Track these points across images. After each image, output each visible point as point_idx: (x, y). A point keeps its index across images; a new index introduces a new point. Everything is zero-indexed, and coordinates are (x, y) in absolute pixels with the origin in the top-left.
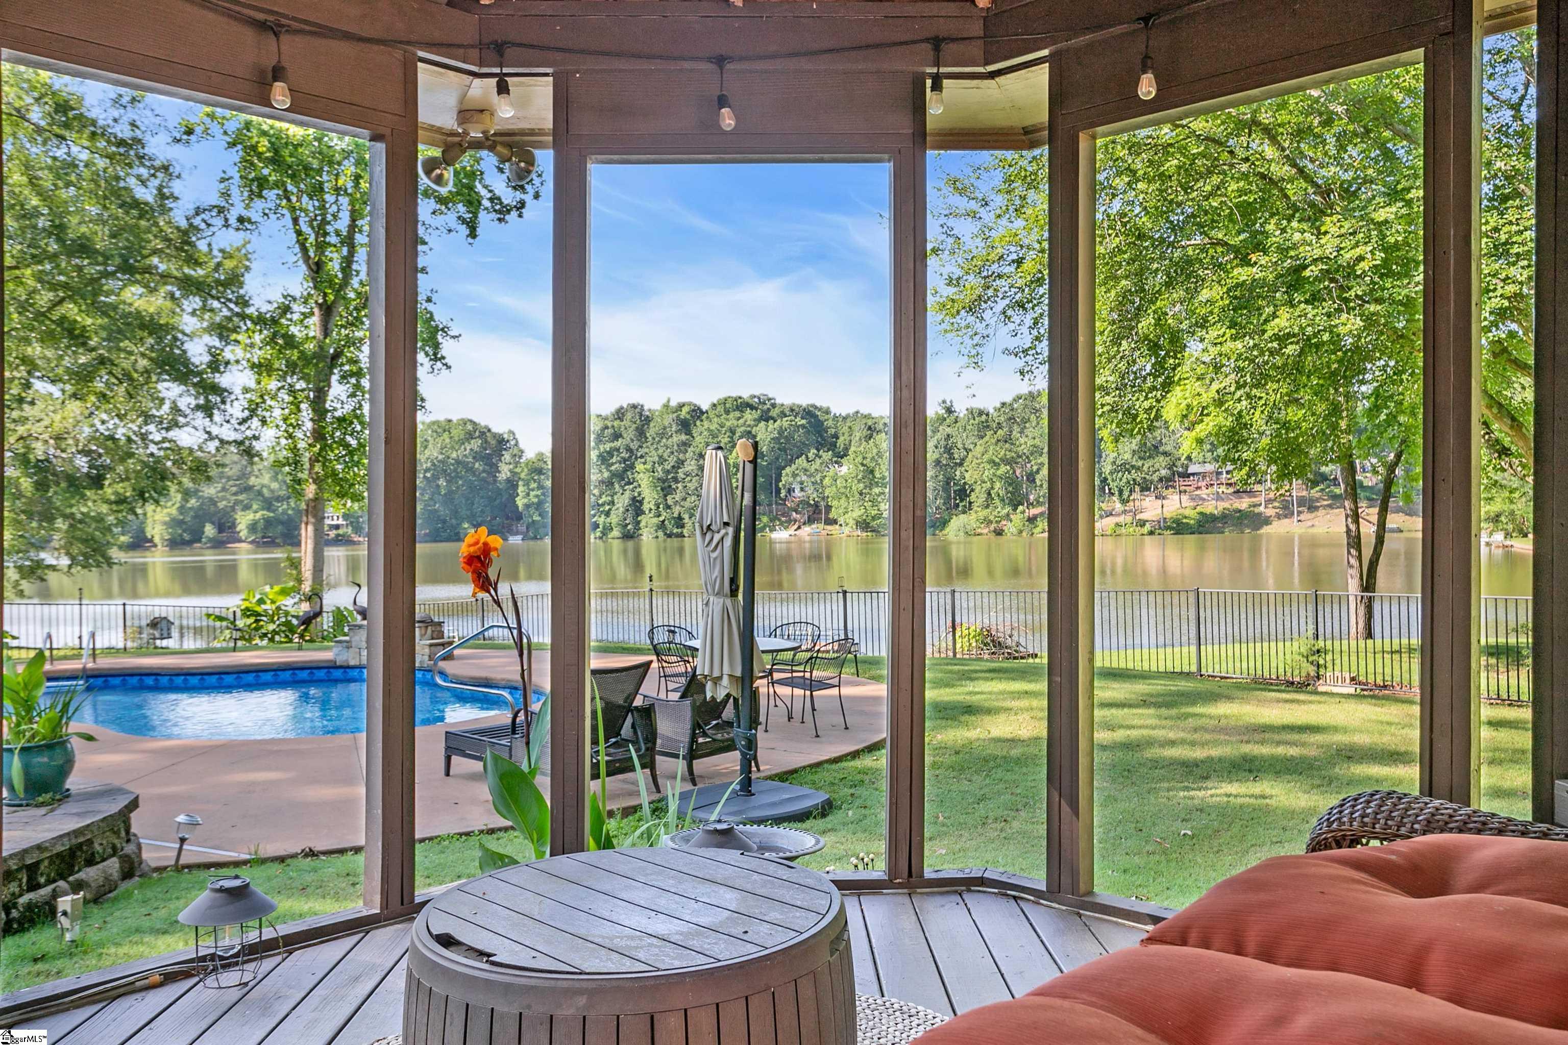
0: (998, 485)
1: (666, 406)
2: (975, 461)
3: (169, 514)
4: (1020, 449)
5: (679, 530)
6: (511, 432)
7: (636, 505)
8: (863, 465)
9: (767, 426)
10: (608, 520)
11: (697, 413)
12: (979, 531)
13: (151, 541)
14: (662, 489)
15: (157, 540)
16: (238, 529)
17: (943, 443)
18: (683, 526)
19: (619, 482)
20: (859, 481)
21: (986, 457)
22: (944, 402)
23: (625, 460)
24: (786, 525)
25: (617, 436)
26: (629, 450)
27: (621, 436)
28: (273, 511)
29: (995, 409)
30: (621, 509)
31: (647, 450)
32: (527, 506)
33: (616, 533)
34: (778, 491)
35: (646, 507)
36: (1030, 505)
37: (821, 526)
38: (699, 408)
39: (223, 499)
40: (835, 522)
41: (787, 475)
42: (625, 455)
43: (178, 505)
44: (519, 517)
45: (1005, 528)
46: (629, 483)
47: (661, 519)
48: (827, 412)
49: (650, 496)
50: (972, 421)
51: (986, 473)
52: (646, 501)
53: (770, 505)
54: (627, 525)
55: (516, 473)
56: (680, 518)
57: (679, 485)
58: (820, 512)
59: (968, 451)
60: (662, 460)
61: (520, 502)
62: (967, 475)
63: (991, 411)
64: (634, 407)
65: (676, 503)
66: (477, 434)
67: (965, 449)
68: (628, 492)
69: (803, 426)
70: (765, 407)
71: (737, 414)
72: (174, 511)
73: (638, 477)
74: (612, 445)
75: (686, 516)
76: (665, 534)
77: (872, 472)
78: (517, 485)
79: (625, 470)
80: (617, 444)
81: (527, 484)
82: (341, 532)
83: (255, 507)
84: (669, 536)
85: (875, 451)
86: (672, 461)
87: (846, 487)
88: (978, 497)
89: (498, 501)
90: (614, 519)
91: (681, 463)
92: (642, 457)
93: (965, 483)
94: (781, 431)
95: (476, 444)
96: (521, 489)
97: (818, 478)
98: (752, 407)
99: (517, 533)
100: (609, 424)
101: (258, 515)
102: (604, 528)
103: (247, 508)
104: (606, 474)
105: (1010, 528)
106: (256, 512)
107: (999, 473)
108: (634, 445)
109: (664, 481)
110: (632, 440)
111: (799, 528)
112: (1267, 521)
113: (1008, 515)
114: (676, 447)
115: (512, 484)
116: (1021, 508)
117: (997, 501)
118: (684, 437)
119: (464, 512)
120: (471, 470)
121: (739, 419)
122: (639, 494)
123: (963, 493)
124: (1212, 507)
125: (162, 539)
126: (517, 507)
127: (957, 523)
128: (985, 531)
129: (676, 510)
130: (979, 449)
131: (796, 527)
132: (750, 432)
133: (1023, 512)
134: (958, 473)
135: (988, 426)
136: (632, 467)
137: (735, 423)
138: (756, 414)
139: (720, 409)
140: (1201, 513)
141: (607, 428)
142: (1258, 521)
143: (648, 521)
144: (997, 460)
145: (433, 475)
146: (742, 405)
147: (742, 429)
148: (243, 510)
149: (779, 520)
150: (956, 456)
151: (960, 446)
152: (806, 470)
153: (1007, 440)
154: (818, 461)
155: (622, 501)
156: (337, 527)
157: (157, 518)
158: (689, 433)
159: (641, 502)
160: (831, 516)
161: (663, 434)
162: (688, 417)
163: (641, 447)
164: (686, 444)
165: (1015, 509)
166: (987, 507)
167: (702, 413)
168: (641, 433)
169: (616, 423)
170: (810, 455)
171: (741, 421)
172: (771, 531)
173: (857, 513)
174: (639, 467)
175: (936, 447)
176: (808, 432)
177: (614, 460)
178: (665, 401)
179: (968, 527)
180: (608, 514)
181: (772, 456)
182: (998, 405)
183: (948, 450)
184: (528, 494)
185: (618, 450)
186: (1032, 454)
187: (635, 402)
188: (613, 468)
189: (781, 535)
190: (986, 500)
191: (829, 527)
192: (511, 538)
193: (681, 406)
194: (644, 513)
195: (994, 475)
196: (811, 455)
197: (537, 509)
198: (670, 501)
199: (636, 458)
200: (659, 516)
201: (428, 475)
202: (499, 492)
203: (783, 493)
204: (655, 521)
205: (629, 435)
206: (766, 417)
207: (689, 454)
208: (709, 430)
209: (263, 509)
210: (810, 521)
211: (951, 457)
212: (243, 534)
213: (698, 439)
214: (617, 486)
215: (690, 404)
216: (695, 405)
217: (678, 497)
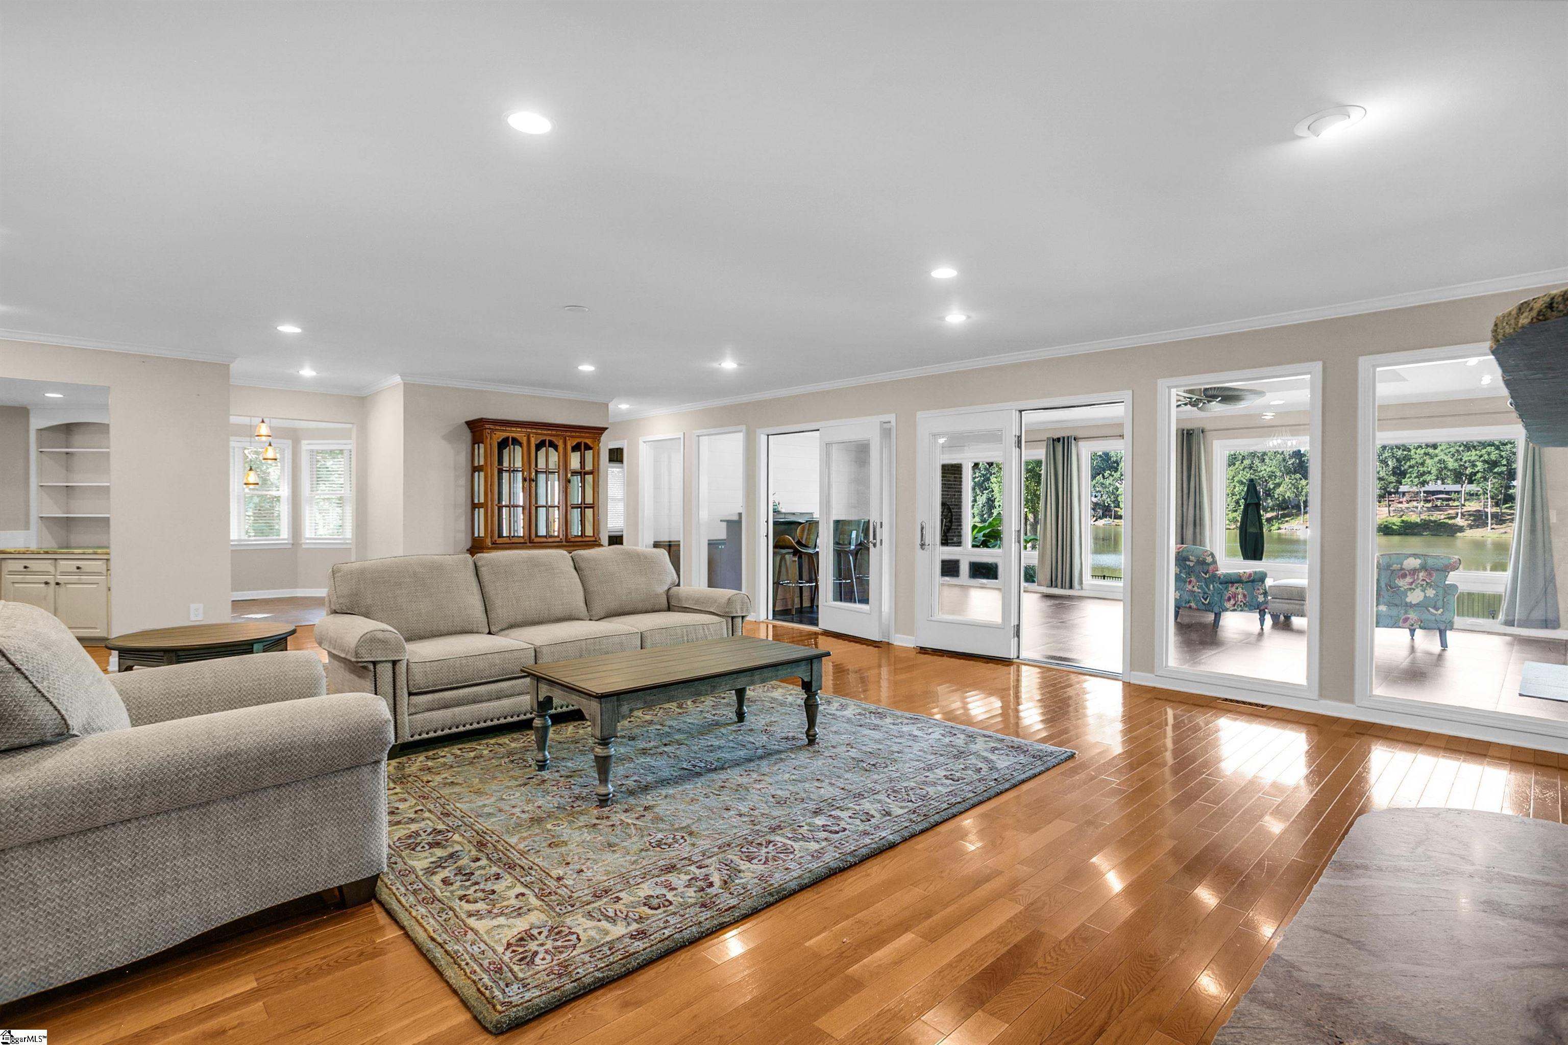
4: (1261, 474)
19: (979, 489)
23: (984, 475)
30: (981, 505)
46: (986, 489)
52: (996, 500)
79: (984, 481)
112: (1461, 529)
122: (992, 496)
124: (1414, 518)
140: (1403, 521)
142: (1451, 531)
159: (993, 501)
170: (1106, 474)
199: (991, 475)
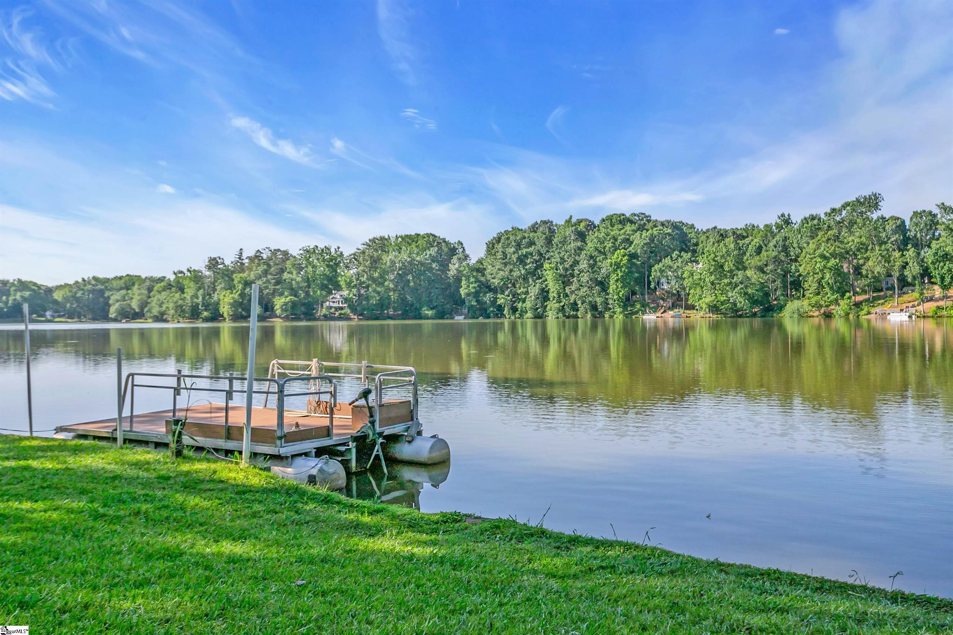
0: (828, 276)
1: (568, 221)
2: (808, 256)
3: (233, 298)
5: (575, 313)
6: (460, 243)
7: (544, 295)
8: (714, 261)
9: (641, 234)
10: (524, 305)
11: (591, 226)
12: (811, 314)
13: (222, 316)
14: (563, 283)
15: (225, 315)
16: (275, 309)
17: (781, 243)
18: (577, 310)
20: (711, 273)
21: (818, 252)
22: (783, 215)
24: (655, 310)
25: (532, 243)
26: (541, 254)
27: (534, 244)
28: (298, 298)
29: (826, 214)
31: (552, 254)
32: (468, 295)
33: (529, 314)
34: (649, 283)
35: (551, 295)
36: (855, 293)
37: (682, 311)
38: (593, 223)
39: (266, 288)
40: (692, 307)
41: (656, 271)
42: (536, 257)
43: (239, 292)
44: (463, 302)
45: (834, 311)
47: (562, 304)
48: (692, 227)
49: (553, 287)
50: (806, 225)
51: (818, 265)
53: (643, 294)
54: (537, 309)
55: (460, 271)
56: (575, 304)
57: (575, 279)
58: (682, 300)
59: (801, 249)
60: (563, 260)
61: (463, 292)
62: (801, 269)
63: (823, 216)
64: (545, 222)
65: (572, 292)
66: (435, 244)
67: (799, 247)
68: (538, 285)
69: (669, 234)
70: (642, 222)
71: (620, 226)
72: (236, 296)
73: (545, 273)
74: (528, 250)
75: (579, 302)
76: (564, 316)
77: (722, 267)
78: (461, 280)
80: (531, 249)
81: (468, 278)
82: (343, 312)
83: (286, 293)
84: (568, 317)
85: (724, 250)
86: (570, 261)
87: (700, 279)
88: (810, 285)
89: (448, 291)
90: (528, 304)
91: (576, 263)
92: (548, 259)
93: (800, 275)
94: (652, 239)
95: (433, 251)
96: (463, 282)
97: (680, 273)
98: (632, 222)
99: (461, 315)
100: (526, 235)
101: (288, 299)
102: (521, 311)
103: (281, 294)
104: (523, 272)
105: (838, 310)
106: (287, 297)
107: (829, 265)
108: (543, 251)
109: (565, 276)
110: (542, 247)
111: (665, 311)
113: (836, 300)
114: (573, 251)
115: (458, 280)
116: (848, 294)
117: (827, 289)
118: (579, 244)
119: (424, 298)
120: (431, 269)
121: (621, 229)
123: (797, 285)
125: (228, 314)
126: (461, 295)
127: (792, 306)
128: (817, 313)
129: (572, 298)
130: (812, 246)
131: (662, 311)
132: (628, 239)
133: (850, 298)
134: (793, 267)
135: (819, 229)
136: (541, 266)
137: (618, 232)
138: (634, 227)
139: (608, 223)
141: (524, 238)
143: (552, 305)
144: (828, 255)
145: (403, 272)
146: (623, 220)
147: (623, 236)
148: (279, 296)
149: (649, 306)
150: (792, 254)
151: (795, 245)
152: (671, 267)
153: (837, 238)
154: (680, 260)
155: (534, 291)
156: (341, 309)
157: (226, 300)
158: (584, 241)
160: (689, 302)
161: (564, 242)
162: (584, 230)
163: (548, 251)
164: (580, 249)
165: (843, 295)
166: (818, 294)
167: (595, 227)
168: (549, 241)
169: (532, 235)
171: (622, 231)
172: (643, 314)
173: (709, 299)
174: (546, 266)
175: (775, 247)
176: (673, 239)
177: (528, 261)
178: (568, 218)
179: (801, 310)
180: (524, 301)
181: (645, 257)
182: (829, 211)
183: (785, 249)
184: (469, 286)
185: (531, 254)
186: (858, 250)
187: (545, 219)
188: (527, 267)
189: (650, 318)
190: (818, 289)
191: (688, 312)
192: (456, 318)
193: (579, 222)
194: (549, 299)
195: (825, 267)
196: (674, 255)
197: (474, 297)
198: (567, 290)
200: (560, 302)
201: (400, 272)
202: (449, 285)
203: (652, 286)
204: (557, 305)
205: (540, 243)
206: (642, 228)
207: (583, 256)
208: (597, 237)
209: (291, 295)
210: (674, 306)
211: (788, 255)
212: (278, 312)
213: (590, 244)
214: (530, 280)
215: (586, 220)
216: (590, 221)
217: (573, 288)
